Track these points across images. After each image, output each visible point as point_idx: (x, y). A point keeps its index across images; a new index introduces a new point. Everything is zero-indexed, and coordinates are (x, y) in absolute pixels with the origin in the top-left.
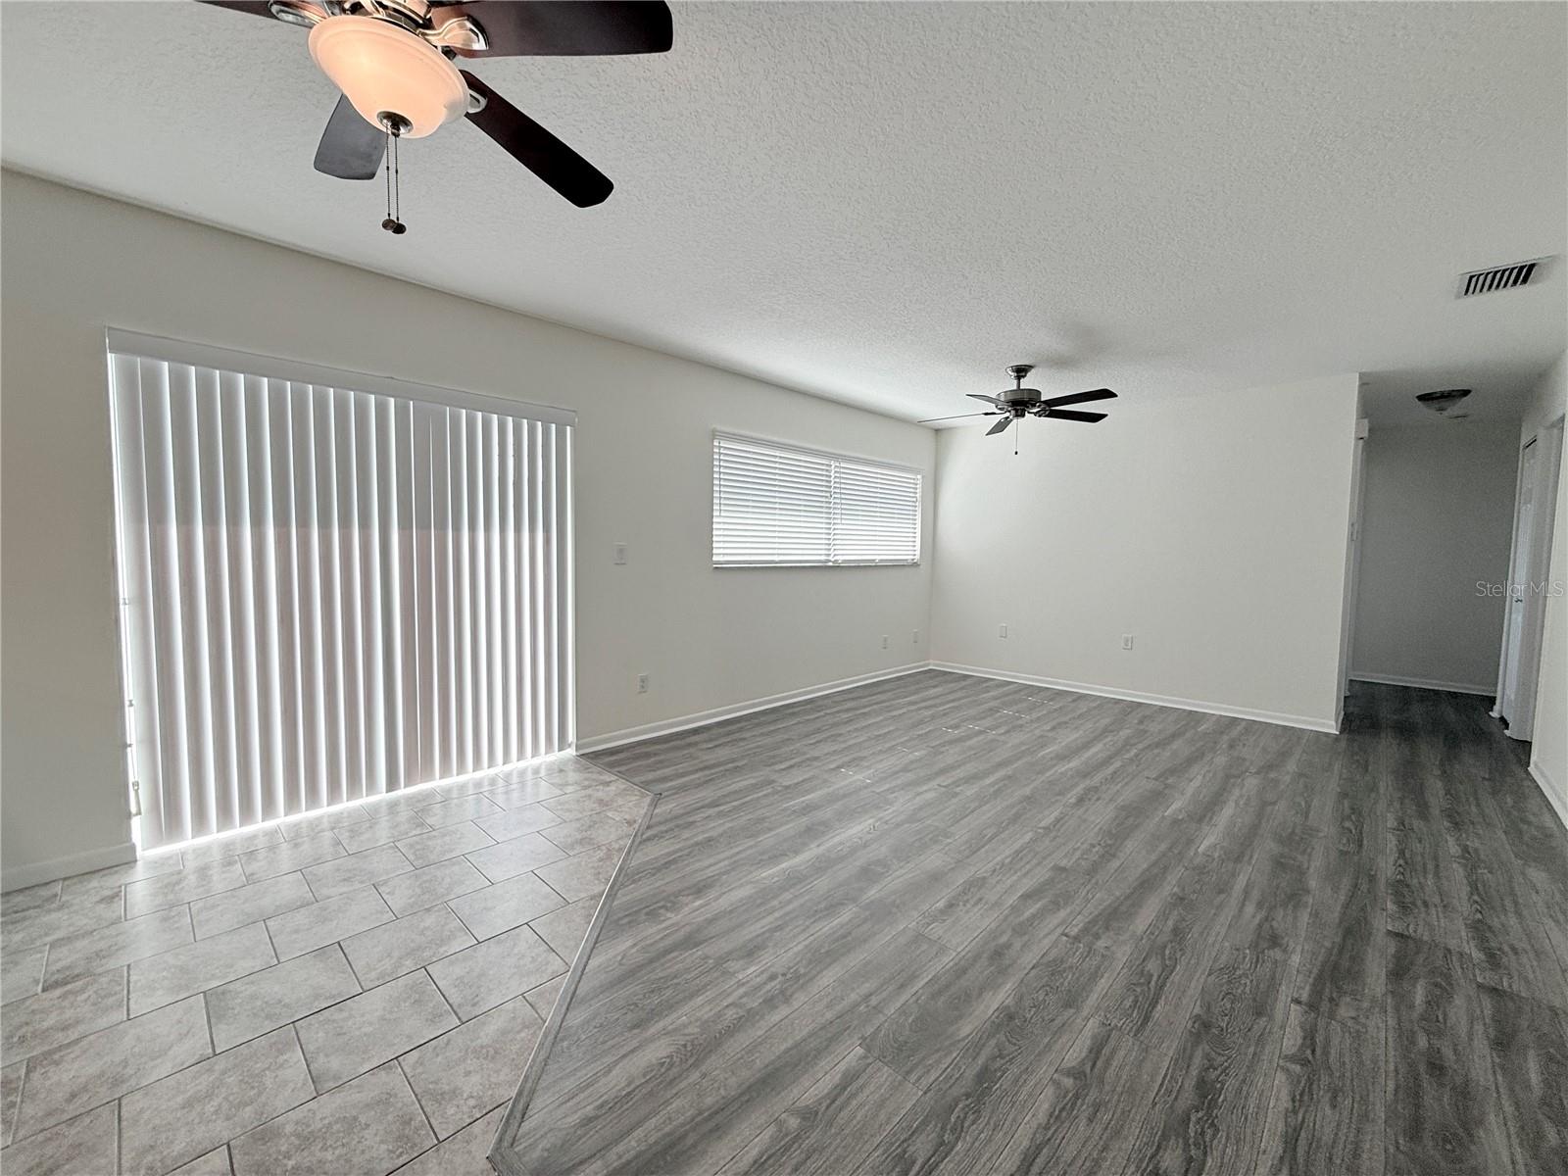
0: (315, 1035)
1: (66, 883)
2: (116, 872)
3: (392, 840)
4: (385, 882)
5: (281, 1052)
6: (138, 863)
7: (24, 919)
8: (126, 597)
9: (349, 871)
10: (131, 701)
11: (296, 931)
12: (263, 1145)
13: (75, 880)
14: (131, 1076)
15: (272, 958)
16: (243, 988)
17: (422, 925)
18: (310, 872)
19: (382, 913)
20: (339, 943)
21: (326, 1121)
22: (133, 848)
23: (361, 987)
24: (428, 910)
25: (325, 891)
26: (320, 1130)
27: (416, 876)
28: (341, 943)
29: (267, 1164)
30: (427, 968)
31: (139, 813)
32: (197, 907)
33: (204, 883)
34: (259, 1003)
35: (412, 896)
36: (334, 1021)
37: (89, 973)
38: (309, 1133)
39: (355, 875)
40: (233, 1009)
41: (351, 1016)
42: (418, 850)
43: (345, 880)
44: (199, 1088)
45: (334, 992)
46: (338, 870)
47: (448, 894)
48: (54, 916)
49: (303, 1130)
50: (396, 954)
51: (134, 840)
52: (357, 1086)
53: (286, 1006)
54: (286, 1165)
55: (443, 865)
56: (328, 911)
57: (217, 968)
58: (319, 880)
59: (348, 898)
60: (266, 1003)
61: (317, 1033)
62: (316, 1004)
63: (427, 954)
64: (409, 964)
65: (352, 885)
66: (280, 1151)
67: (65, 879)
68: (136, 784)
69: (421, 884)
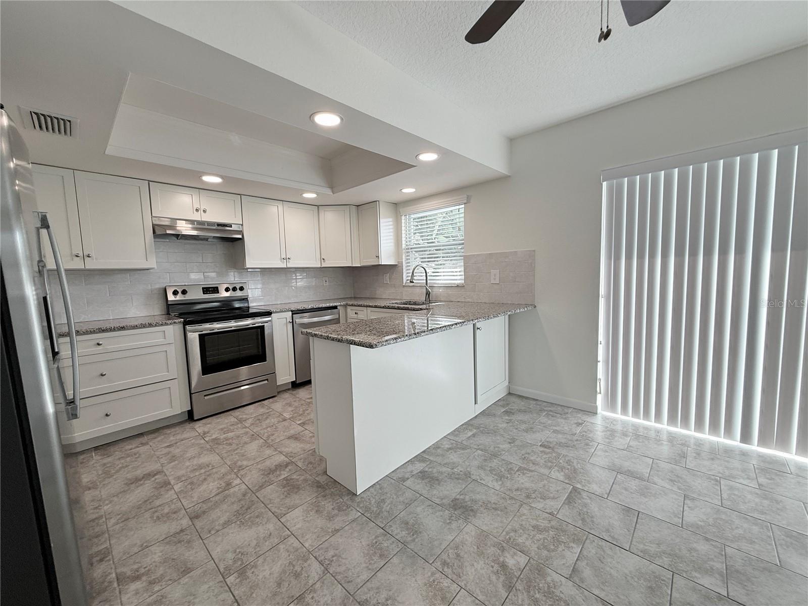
0: (591, 550)
1: (574, 410)
2: (588, 415)
3: (720, 475)
4: (693, 499)
5: (574, 541)
6: (598, 415)
7: (556, 417)
8: (603, 294)
9: (678, 476)
10: (601, 342)
11: (626, 489)
12: (537, 574)
13: (576, 410)
14: (532, 498)
15: (606, 493)
16: (586, 497)
17: (695, 545)
18: (657, 463)
19: (676, 516)
20: (639, 512)
21: (562, 595)
22: (596, 407)
23: (630, 548)
24: (707, 539)
25: (656, 479)
26: (557, 596)
27: (719, 510)
28: (640, 513)
29: (532, 584)
30: (675, 576)
31: (600, 393)
32: (601, 447)
33: (610, 438)
34: (585, 510)
35: (703, 521)
36: (604, 551)
37: (553, 449)
38: (553, 591)
39: (679, 482)
40: (575, 503)
41: (612, 558)
42: (735, 494)
43: (671, 480)
44: (542, 524)
45: (616, 536)
46: (672, 472)
47: (732, 541)
48: (562, 420)
49: (552, 587)
50: (663, 547)
51: (597, 404)
52: (585, 597)
53: (593, 522)
54: (536, 594)
55: (747, 519)
56: (648, 491)
57: (585, 480)
58: (658, 471)
59: (664, 492)
60: (587, 512)
61: (592, 549)
62: (604, 534)
63: (681, 566)
64: (666, 561)
65: (672, 486)
66: (539, 584)
67: (574, 408)
68: (600, 380)
69: (717, 519)
